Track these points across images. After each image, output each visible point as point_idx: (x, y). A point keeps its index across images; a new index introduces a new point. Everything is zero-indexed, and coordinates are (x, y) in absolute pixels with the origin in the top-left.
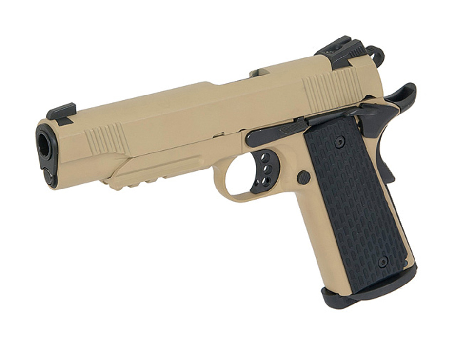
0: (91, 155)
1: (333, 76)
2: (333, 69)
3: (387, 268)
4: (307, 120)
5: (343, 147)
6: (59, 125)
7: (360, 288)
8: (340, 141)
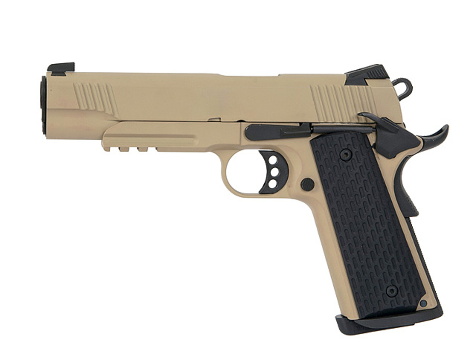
0: (78, 108)
1: (346, 90)
2: (345, 85)
3: (396, 298)
4: (313, 127)
5: (349, 160)
6: (52, 75)
7: (367, 314)
8: (346, 154)
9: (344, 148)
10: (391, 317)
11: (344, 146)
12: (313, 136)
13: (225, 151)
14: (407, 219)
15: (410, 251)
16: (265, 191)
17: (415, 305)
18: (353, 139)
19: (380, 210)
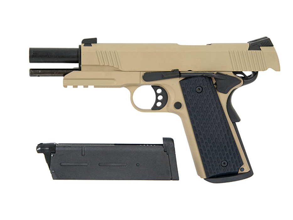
0: (99, 64)
2: (249, 50)
3: (227, 168)
4: (181, 73)
5: (200, 93)
6: (84, 46)
7: (211, 175)
8: (199, 89)
9: (198, 86)
10: (224, 177)
11: (198, 85)
12: (181, 79)
13: (132, 87)
14: (234, 123)
15: (235, 142)
16: (155, 108)
17: (237, 171)
18: (203, 81)
19: (218, 119)
